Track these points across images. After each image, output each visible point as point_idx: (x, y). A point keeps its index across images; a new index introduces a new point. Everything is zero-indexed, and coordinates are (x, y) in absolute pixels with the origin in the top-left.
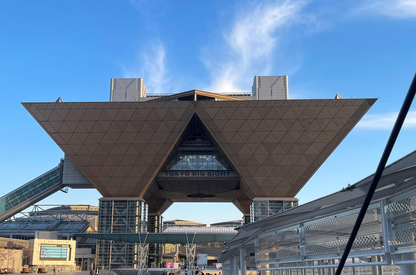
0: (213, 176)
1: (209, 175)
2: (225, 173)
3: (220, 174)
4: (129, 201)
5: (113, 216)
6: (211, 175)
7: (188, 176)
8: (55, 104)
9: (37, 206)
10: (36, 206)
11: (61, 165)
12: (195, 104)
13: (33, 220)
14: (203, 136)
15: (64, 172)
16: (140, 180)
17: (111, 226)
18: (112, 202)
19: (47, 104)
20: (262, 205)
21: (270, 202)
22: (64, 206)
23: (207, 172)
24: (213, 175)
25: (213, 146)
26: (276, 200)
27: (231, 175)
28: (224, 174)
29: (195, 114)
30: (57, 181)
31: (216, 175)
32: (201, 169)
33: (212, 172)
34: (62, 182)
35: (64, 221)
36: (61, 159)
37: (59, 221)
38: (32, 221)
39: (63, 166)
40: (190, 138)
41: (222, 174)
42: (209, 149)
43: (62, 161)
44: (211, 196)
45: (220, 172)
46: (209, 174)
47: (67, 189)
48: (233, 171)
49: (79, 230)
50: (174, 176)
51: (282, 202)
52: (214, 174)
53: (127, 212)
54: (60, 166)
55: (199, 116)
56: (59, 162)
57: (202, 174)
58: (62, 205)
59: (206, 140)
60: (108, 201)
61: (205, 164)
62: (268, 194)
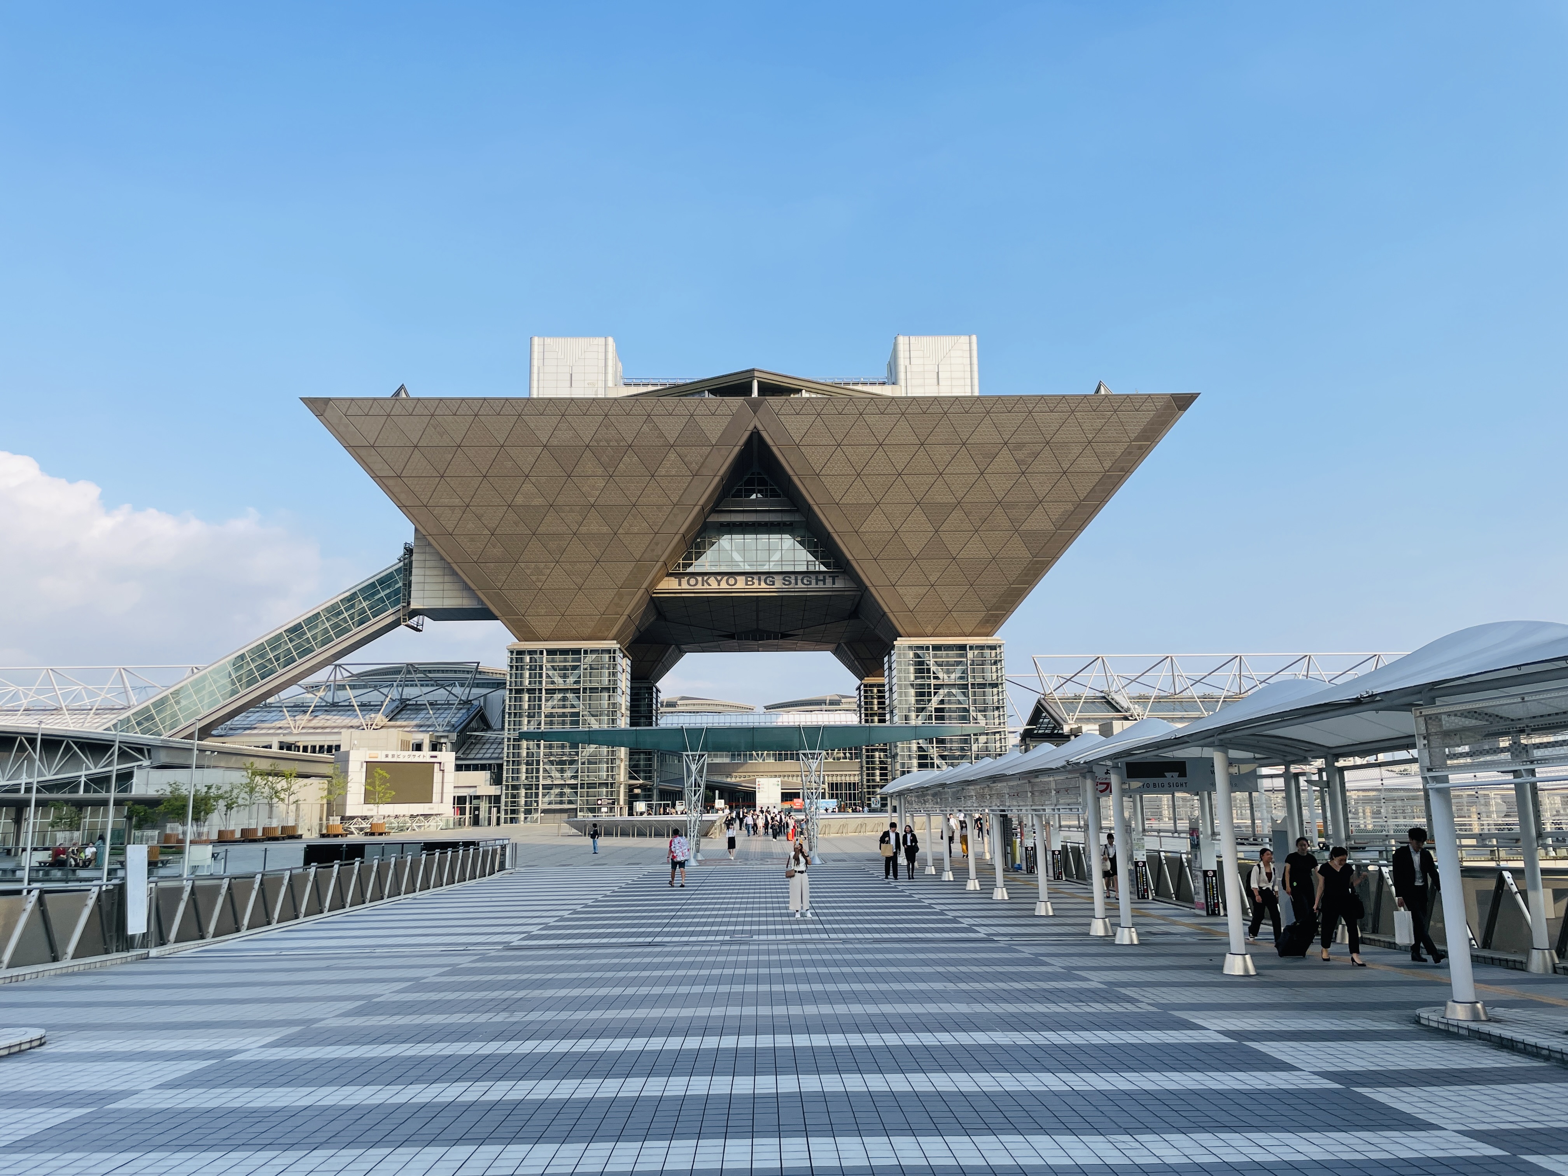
0: (796, 586)
1: (787, 583)
2: (824, 577)
3: (814, 581)
4: (586, 652)
5: (546, 689)
6: (790, 583)
7: (733, 587)
8: (393, 402)
9: (340, 666)
10: (336, 666)
11: (406, 561)
12: (755, 406)
13: (327, 702)
14: (771, 485)
15: (414, 579)
16: (613, 598)
17: (539, 714)
18: (541, 653)
19: (371, 402)
20: (917, 656)
21: (936, 648)
22: (411, 665)
23: (781, 577)
24: (796, 584)
25: (797, 511)
26: (951, 643)
27: (839, 584)
28: (824, 581)
29: (755, 430)
30: (397, 602)
31: (803, 583)
32: (765, 569)
33: (793, 577)
34: (409, 604)
35: (411, 702)
36: (406, 544)
37: (397, 703)
38: (324, 704)
39: (411, 562)
40: (739, 491)
41: (817, 581)
42: (787, 518)
43: (409, 551)
44: (784, 636)
45: (813, 577)
46: (786, 581)
47: (421, 622)
48: (843, 572)
49: (453, 726)
50: (699, 586)
51: (963, 647)
52: (799, 582)
53: (580, 677)
54: (402, 564)
55: (764, 434)
56: (401, 552)
57: (768, 582)
58: (408, 664)
59: (779, 496)
60: (531, 652)
61: (776, 557)
62: (929, 629)
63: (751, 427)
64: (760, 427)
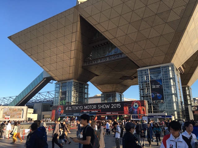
2: (119, 55)
7: (98, 62)
31: (114, 58)
41: (117, 57)
46: (109, 58)
51: (159, 68)
57: (105, 59)
62: (148, 64)
63: (79, 15)
64: (81, 14)
